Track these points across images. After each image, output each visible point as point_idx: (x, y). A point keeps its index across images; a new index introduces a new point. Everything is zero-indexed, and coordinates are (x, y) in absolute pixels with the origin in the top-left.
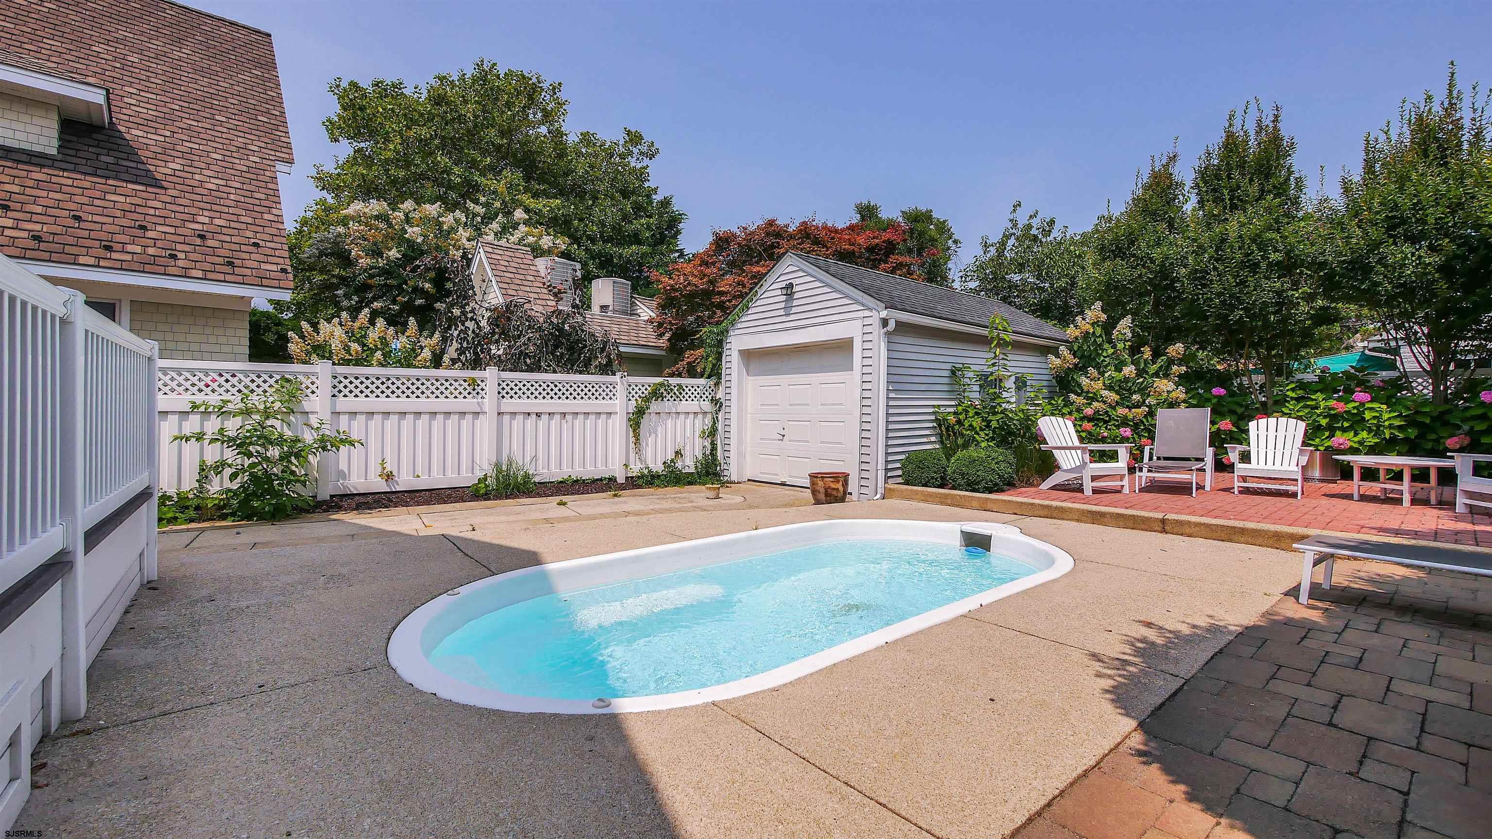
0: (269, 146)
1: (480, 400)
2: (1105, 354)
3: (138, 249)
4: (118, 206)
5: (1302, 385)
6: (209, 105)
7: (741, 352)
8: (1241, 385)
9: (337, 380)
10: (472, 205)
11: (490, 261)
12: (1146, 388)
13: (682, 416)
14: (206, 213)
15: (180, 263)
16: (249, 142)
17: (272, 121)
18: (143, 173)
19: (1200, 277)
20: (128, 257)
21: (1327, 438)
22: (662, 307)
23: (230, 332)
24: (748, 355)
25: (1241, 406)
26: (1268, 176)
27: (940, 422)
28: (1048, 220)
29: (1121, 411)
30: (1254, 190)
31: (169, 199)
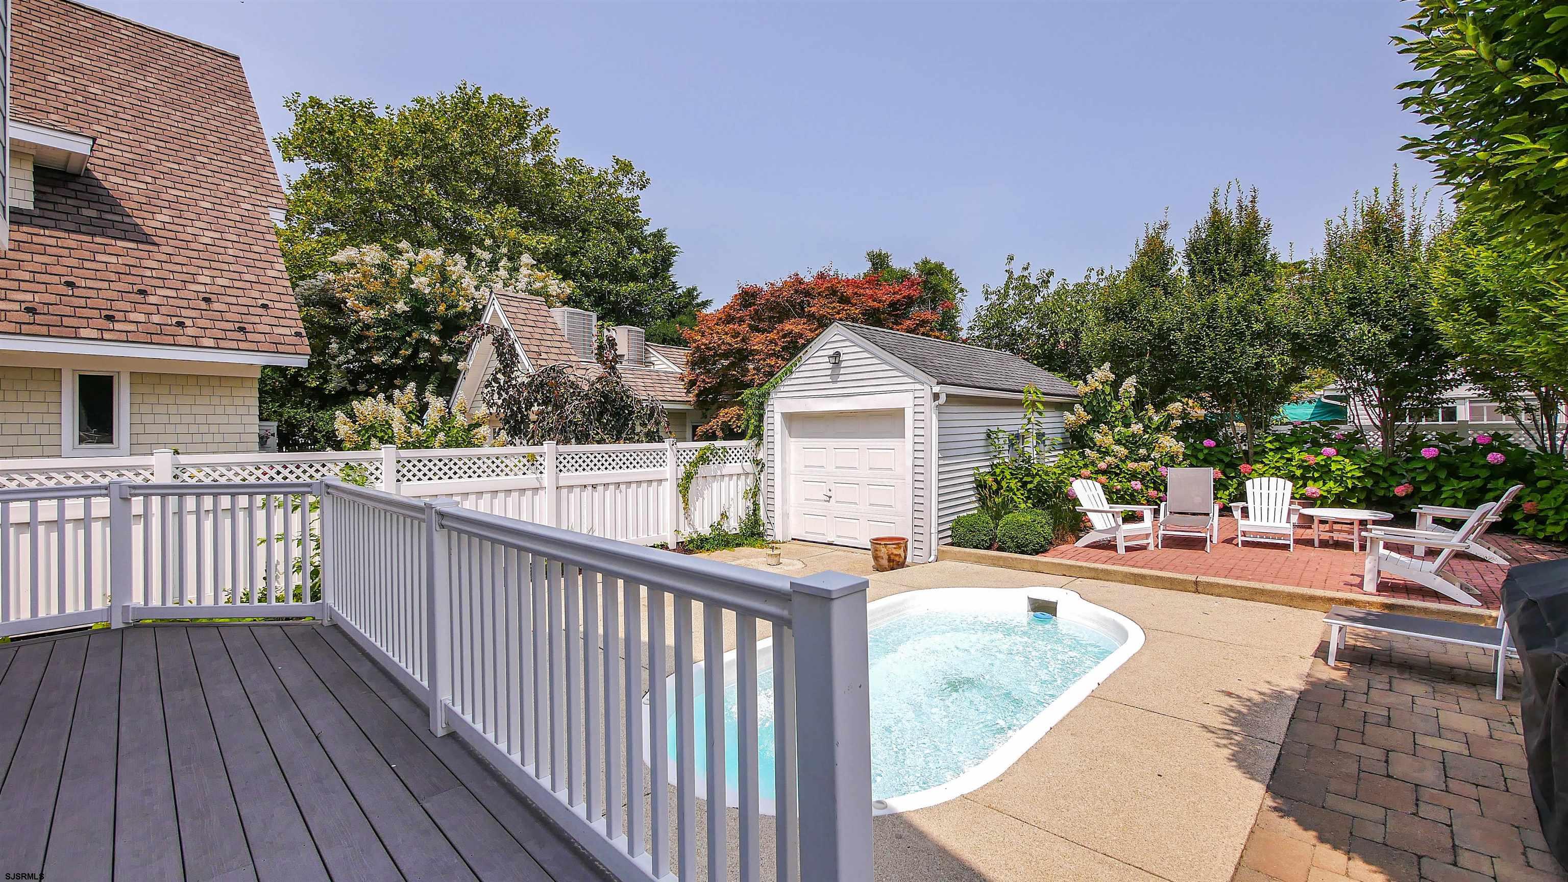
0: (259, 191)
1: (539, 475)
2: (1113, 410)
3: (142, 318)
4: (111, 268)
5: (1278, 438)
6: (188, 144)
7: (784, 415)
8: (1226, 435)
9: (401, 464)
10: (479, 250)
11: (508, 314)
12: (1151, 443)
13: (726, 479)
14: (206, 272)
15: (190, 331)
16: (237, 186)
17: (257, 161)
18: (131, 228)
19: (1194, 342)
20: (132, 327)
21: (1301, 486)
22: (693, 364)
23: (238, 401)
24: (790, 418)
25: (1227, 455)
26: (1249, 253)
27: (980, 485)
28: (1047, 271)
29: (1131, 465)
30: (1238, 265)
31: (164, 258)
